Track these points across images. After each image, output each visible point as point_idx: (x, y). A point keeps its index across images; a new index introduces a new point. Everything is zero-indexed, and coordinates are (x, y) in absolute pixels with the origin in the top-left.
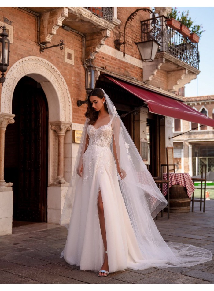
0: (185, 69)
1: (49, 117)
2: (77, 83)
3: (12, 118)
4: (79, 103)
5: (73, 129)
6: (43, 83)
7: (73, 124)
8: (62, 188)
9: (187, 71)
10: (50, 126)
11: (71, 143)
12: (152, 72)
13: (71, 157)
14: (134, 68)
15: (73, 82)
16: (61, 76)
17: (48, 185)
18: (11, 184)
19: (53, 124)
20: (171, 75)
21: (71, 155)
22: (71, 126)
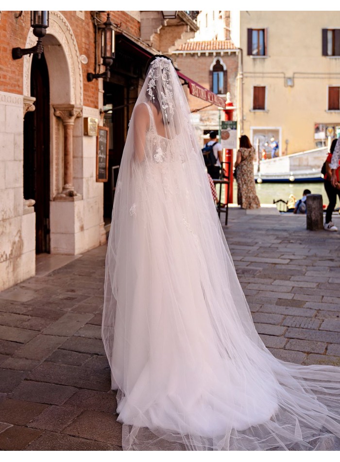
0: (187, 25)
1: (51, 97)
2: (87, 47)
3: (31, 103)
4: (91, 77)
5: (84, 115)
6: (49, 46)
7: (84, 107)
8: (76, 203)
9: (189, 27)
10: (52, 111)
11: (82, 137)
12: (154, 28)
13: (82, 157)
14: (133, 21)
15: (84, 46)
16: (73, 37)
17: (51, 199)
18: (33, 202)
19: (58, 108)
20: (166, 32)
21: (82, 154)
22: (82, 111)
